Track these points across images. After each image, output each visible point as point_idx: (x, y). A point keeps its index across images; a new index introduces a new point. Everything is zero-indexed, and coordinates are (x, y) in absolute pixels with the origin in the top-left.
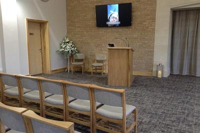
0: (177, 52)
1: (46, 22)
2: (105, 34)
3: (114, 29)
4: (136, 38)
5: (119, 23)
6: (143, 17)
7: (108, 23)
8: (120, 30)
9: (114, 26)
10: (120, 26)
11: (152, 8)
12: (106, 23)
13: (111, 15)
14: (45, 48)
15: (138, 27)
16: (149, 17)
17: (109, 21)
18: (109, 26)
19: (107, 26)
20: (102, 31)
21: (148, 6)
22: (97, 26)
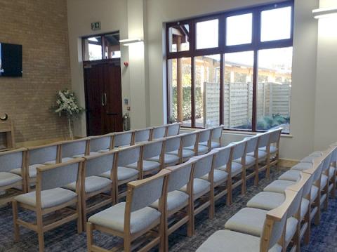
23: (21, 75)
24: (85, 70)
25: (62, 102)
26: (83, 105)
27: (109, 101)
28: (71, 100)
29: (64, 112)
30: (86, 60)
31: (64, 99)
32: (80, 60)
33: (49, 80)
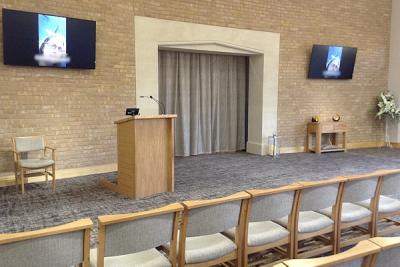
2: (27, 84)
3: (51, 74)
4: (102, 96)
5: (67, 60)
6: (114, 54)
7: (38, 57)
8: (67, 77)
9: (55, 66)
10: (69, 66)
11: (127, 40)
12: (33, 57)
13: (48, 40)
15: (106, 74)
16: (124, 55)
17: (42, 53)
18: (41, 64)
19: (35, 64)
21: (121, 35)
25: (384, 105)
28: (392, 102)
31: (386, 102)
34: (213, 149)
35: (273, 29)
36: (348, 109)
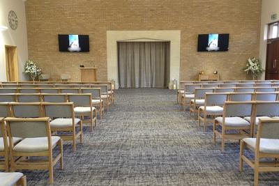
0: (122, 71)
1: (15, 47)
3: (75, 54)
6: (98, 46)
7: (69, 49)
13: (72, 43)
14: (13, 70)
15: (95, 53)
19: (69, 51)
20: (64, 55)
22: (60, 51)
23: (227, 50)
24: (268, 45)
25: (250, 65)
26: (264, 67)
27: (277, 65)
28: (255, 64)
29: (250, 71)
30: (270, 38)
31: (251, 63)
32: (265, 38)
33: (244, 52)
34: (152, 85)
35: (176, 28)
36: (227, 68)
